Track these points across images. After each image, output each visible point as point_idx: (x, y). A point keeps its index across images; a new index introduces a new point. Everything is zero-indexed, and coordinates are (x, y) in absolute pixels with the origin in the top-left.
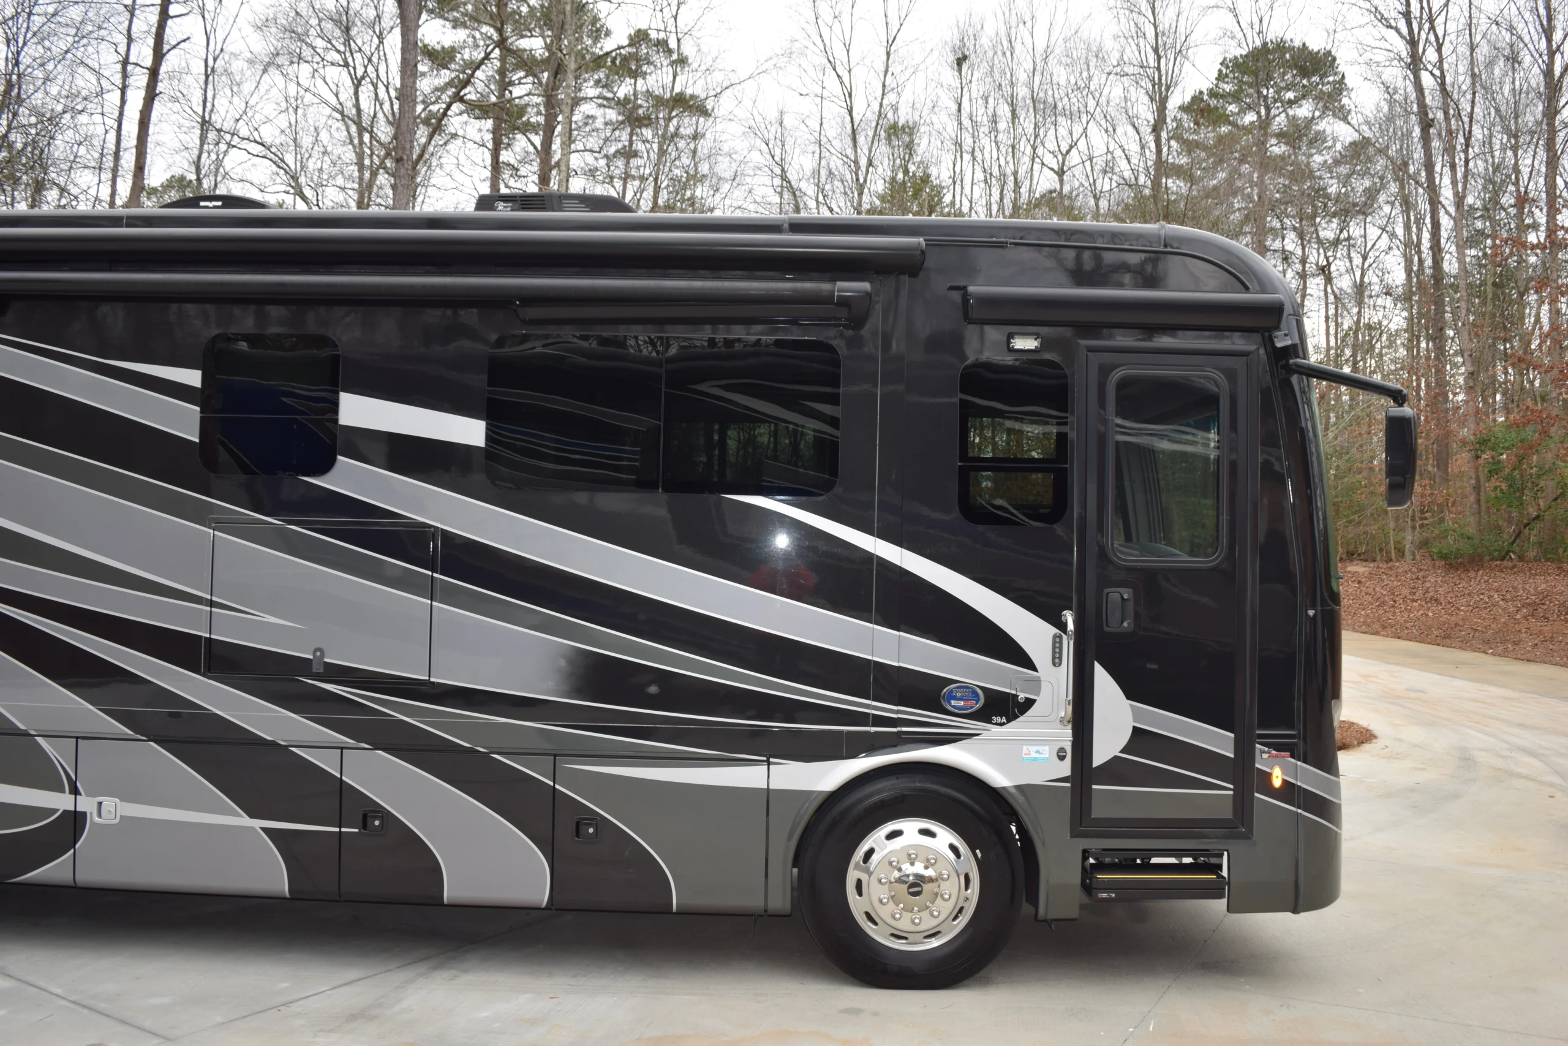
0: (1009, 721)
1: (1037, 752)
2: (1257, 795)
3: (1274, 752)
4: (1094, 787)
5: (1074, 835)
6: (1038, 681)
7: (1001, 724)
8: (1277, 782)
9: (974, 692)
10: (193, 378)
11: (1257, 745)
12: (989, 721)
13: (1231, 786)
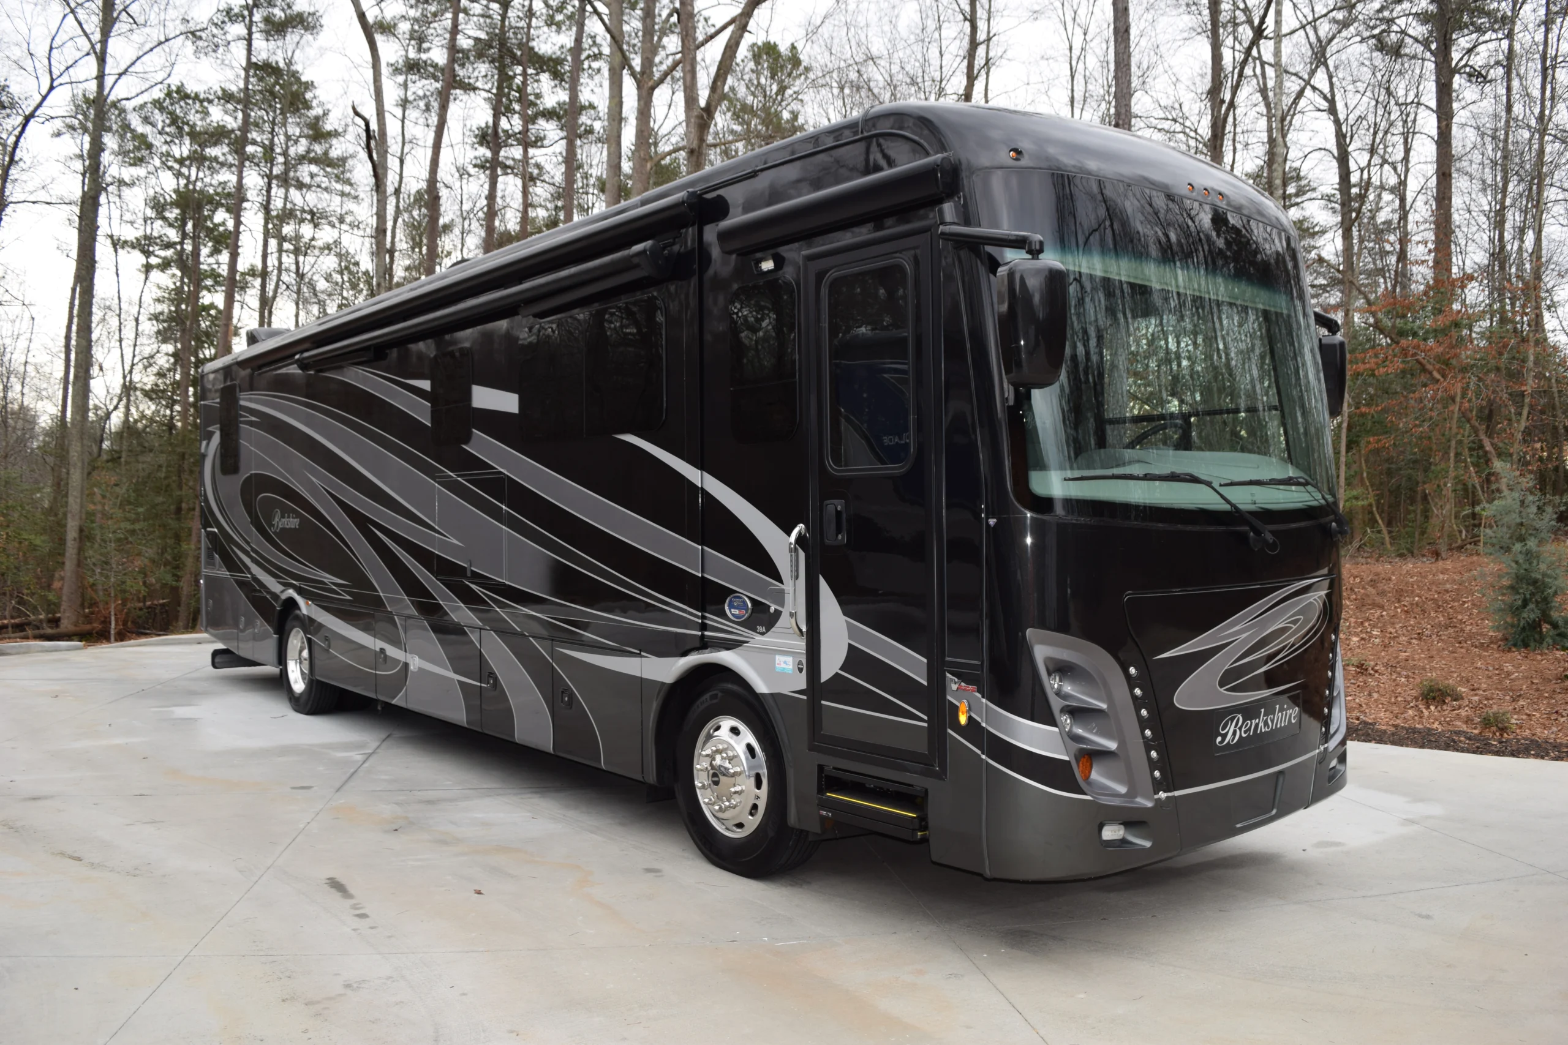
0: (768, 630)
1: (785, 663)
2: (950, 731)
3: (963, 684)
4: (823, 702)
5: (812, 748)
6: (782, 593)
7: (763, 634)
8: (963, 719)
9: (744, 602)
10: (425, 385)
11: (948, 675)
12: (755, 630)
13: (926, 718)
